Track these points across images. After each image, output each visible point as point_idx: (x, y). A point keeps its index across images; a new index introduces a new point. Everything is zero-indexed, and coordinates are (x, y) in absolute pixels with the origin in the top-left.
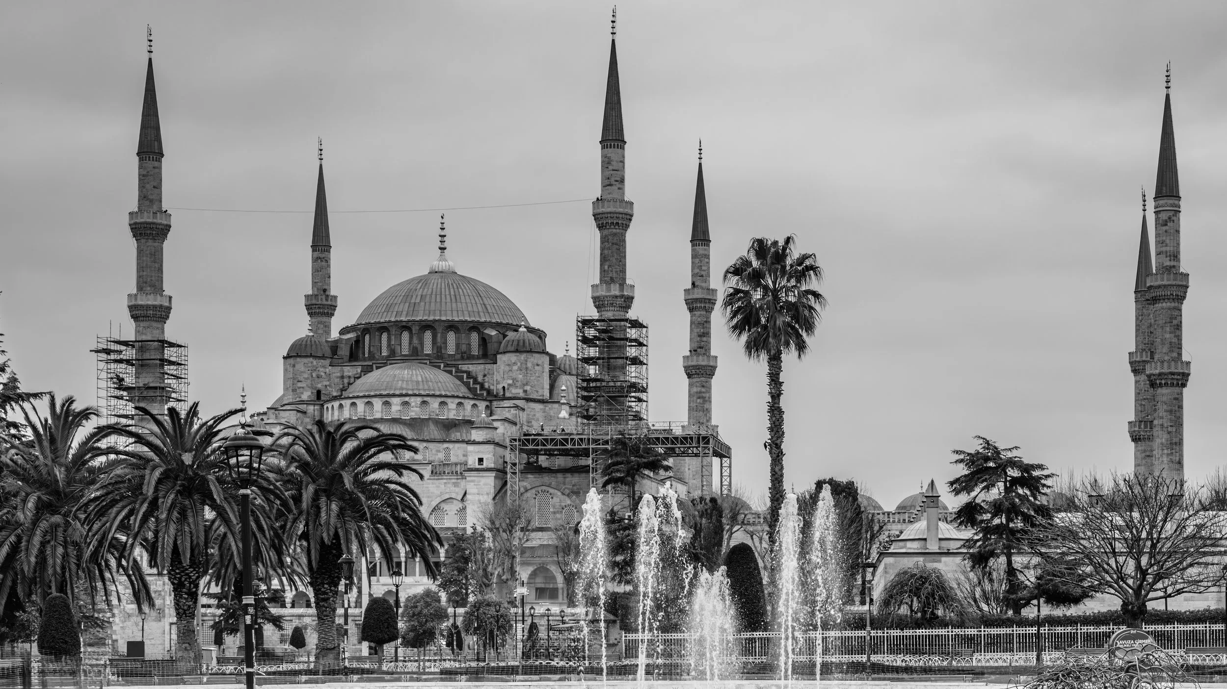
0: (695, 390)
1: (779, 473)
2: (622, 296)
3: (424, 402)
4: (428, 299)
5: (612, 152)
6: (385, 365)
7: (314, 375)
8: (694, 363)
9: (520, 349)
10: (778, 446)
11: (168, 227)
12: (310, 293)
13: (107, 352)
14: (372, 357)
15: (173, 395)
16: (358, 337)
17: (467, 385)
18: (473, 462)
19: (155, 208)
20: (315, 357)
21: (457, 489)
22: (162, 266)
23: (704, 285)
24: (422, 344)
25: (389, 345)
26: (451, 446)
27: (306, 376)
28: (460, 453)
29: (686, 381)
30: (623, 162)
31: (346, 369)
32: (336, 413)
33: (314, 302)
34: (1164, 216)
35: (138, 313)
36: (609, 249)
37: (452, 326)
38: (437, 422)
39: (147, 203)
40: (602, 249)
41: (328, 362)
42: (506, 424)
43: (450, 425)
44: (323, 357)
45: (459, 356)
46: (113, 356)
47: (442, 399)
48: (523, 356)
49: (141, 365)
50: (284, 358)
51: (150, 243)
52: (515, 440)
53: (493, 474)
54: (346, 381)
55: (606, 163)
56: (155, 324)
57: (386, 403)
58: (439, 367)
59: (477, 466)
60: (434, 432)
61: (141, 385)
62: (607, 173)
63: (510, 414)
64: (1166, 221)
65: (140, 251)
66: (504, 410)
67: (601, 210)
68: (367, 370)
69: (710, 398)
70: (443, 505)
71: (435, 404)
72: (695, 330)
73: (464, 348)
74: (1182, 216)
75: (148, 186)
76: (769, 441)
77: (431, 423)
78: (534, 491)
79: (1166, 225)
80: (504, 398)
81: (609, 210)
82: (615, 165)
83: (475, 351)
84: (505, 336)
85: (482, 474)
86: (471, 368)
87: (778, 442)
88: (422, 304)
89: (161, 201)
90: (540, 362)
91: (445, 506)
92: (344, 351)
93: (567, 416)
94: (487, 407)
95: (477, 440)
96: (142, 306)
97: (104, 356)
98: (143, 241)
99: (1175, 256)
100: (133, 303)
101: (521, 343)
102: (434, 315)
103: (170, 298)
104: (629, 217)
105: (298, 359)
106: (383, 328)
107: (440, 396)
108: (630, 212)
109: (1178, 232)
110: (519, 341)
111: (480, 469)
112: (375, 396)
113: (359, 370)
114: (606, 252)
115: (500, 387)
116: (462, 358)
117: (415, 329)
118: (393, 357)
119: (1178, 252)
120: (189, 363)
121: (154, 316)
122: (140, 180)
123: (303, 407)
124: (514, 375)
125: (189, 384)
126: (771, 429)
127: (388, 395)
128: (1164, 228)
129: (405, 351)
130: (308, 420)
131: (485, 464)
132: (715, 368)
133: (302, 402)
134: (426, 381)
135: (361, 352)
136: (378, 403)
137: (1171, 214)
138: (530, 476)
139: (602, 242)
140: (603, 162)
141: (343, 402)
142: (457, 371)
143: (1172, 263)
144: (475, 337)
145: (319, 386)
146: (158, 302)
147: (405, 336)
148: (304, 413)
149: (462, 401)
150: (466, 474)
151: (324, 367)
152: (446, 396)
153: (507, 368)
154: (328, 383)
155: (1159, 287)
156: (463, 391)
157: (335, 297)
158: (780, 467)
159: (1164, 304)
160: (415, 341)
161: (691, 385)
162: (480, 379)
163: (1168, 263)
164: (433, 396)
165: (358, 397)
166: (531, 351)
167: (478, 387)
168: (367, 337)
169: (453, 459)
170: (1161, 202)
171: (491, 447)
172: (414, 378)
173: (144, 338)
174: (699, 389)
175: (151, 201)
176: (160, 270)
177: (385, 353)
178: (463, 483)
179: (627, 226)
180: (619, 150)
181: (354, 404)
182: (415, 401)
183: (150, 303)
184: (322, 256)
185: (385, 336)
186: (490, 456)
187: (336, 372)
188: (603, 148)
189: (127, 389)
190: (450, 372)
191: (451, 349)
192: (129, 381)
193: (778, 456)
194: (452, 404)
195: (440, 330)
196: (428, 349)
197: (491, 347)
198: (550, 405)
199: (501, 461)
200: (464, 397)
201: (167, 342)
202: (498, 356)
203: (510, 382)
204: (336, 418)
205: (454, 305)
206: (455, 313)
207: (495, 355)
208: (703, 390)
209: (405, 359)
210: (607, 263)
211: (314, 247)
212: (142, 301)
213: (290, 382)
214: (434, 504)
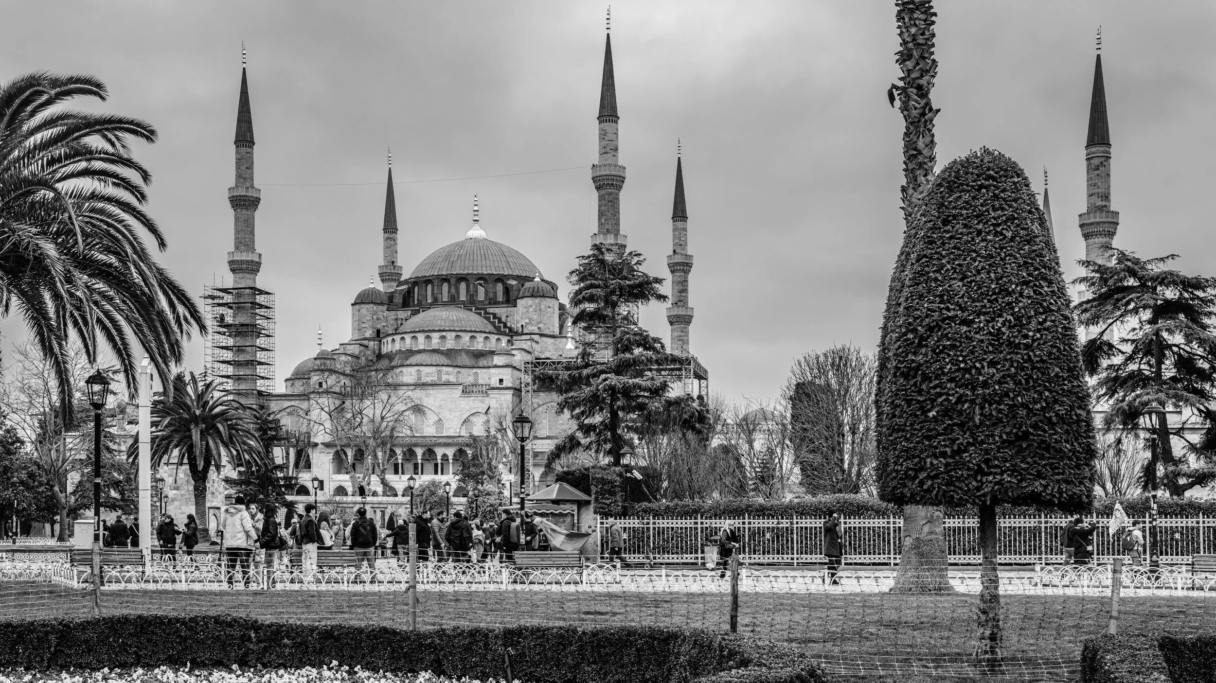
0: (676, 334)
1: (926, 152)
2: (616, 244)
3: (458, 337)
4: (463, 258)
5: (607, 126)
6: (429, 308)
7: (375, 317)
8: (675, 313)
9: (536, 294)
10: (923, 92)
11: (258, 200)
12: (383, 264)
13: (213, 297)
14: (420, 303)
15: (263, 332)
16: (409, 288)
17: (493, 324)
18: (495, 382)
19: (248, 184)
20: (375, 303)
21: (483, 405)
22: (253, 229)
23: (682, 252)
24: (458, 293)
25: (433, 294)
26: (479, 371)
27: (368, 318)
28: (486, 377)
29: (669, 327)
30: (616, 134)
31: (399, 313)
32: (390, 346)
33: (385, 271)
34: (1096, 162)
35: (236, 267)
36: (605, 205)
37: (482, 278)
38: (468, 352)
39: (242, 180)
40: (600, 206)
41: (385, 307)
42: (523, 353)
43: (479, 355)
44: (382, 304)
45: (487, 302)
46: (216, 301)
47: (473, 334)
48: (537, 300)
49: (237, 306)
50: (352, 305)
51: (244, 212)
52: (528, 363)
53: (511, 392)
54: (399, 322)
55: (603, 134)
56: (247, 275)
57: (428, 337)
58: (471, 310)
59: (498, 386)
60: (465, 360)
61: (237, 322)
62: (604, 143)
63: (526, 345)
64: (1098, 166)
65: (237, 219)
66: (522, 343)
67: (598, 174)
68: (415, 313)
69: (687, 340)
70: (472, 418)
71: (466, 337)
72: (676, 288)
73: (491, 295)
74: (1112, 161)
75: (242, 167)
76: (901, 84)
77: (463, 353)
78: (545, 406)
79: (1098, 169)
80: (523, 334)
81: (605, 173)
82: (610, 136)
83: (500, 298)
84: (523, 285)
85: (502, 392)
86: (497, 311)
87: (923, 82)
88: (459, 261)
89: (252, 179)
90: (551, 305)
91: (473, 419)
92: (398, 299)
93: (573, 347)
94: (509, 341)
95: (498, 364)
96: (237, 261)
97: (210, 301)
98: (239, 210)
99: (1106, 197)
100: (231, 259)
101: (536, 290)
102: (468, 269)
103: (260, 255)
104: (622, 179)
105: (363, 306)
106: (428, 281)
107: (471, 331)
108: (622, 175)
109: (1109, 175)
110: (534, 288)
111: (501, 387)
112: (419, 332)
113: (409, 314)
114: (603, 208)
115: (519, 325)
116: (490, 304)
117: (453, 281)
118: (436, 302)
119: (1109, 194)
120: (276, 307)
121: (247, 269)
122: (237, 163)
123: (365, 342)
124: (530, 315)
125: (275, 323)
126: (904, 57)
127: (429, 331)
128: (1097, 172)
129: (445, 299)
130: (369, 352)
131: (505, 385)
132: (692, 317)
133: (365, 339)
134: (459, 320)
135: (411, 300)
136: (421, 337)
137: (1103, 159)
138: (541, 394)
139: (600, 201)
140: (600, 134)
141: (395, 337)
142: (486, 313)
143: (1104, 203)
144: (500, 287)
145: (379, 326)
146: (250, 257)
147: (445, 286)
148: (367, 347)
149: (489, 335)
150: (489, 392)
151: (382, 311)
152: (475, 331)
153: (525, 310)
154: (385, 324)
155: (1092, 224)
156: (490, 328)
157: (401, 267)
158: (928, 139)
159: (1096, 240)
160: (453, 290)
161: (672, 330)
162: (503, 319)
163: (1100, 203)
164: (465, 331)
165: (406, 333)
166: (543, 296)
167: (502, 325)
168: (416, 288)
169: (481, 382)
170: (1094, 150)
171: (509, 370)
172: (451, 318)
173: (240, 286)
174: (679, 334)
175: (245, 179)
176: (252, 233)
177: (430, 301)
178: (487, 400)
179: (621, 187)
180: (614, 124)
181: (403, 338)
182: (450, 336)
183: (243, 258)
184: (390, 236)
185: (429, 287)
186: (509, 377)
187: (392, 315)
188: (600, 122)
189: (228, 326)
190: (480, 314)
191: (481, 296)
192: (229, 320)
193: (923, 114)
194: (480, 338)
195: (472, 281)
196: (463, 297)
197: (513, 294)
198: (559, 340)
199: (518, 382)
200: (490, 333)
201: (259, 290)
202: (518, 301)
203: (527, 321)
204: (389, 350)
205: (484, 262)
206: (484, 268)
207: (515, 300)
208: (682, 334)
209: (445, 304)
210: (604, 217)
211: (385, 230)
212: (238, 257)
213: (356, 324)
214: (465, 417)
